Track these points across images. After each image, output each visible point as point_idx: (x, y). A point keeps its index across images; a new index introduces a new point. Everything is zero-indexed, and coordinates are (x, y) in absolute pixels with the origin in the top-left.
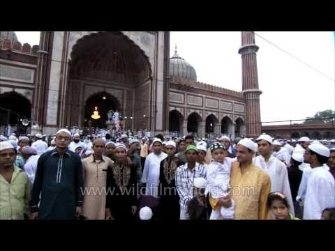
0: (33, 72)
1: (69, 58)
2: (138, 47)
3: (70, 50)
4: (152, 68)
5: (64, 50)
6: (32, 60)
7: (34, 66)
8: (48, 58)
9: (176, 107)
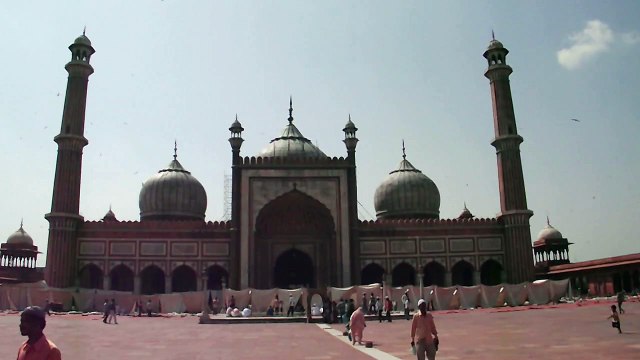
0: (227, 245)
1: (254, 229)
2: (317, 201)
3: (254, 222)
4: (335, 221)
5: (250, 225)
6: (227, 235)
7: (228, 240)
8: (238, 233)
9: (373, 259)
